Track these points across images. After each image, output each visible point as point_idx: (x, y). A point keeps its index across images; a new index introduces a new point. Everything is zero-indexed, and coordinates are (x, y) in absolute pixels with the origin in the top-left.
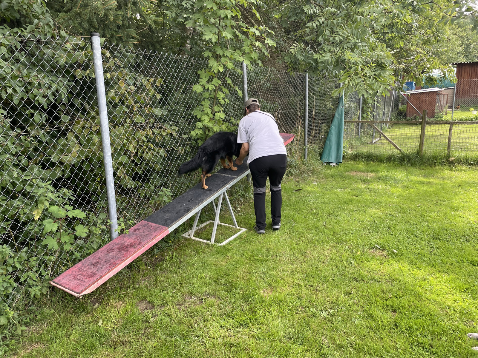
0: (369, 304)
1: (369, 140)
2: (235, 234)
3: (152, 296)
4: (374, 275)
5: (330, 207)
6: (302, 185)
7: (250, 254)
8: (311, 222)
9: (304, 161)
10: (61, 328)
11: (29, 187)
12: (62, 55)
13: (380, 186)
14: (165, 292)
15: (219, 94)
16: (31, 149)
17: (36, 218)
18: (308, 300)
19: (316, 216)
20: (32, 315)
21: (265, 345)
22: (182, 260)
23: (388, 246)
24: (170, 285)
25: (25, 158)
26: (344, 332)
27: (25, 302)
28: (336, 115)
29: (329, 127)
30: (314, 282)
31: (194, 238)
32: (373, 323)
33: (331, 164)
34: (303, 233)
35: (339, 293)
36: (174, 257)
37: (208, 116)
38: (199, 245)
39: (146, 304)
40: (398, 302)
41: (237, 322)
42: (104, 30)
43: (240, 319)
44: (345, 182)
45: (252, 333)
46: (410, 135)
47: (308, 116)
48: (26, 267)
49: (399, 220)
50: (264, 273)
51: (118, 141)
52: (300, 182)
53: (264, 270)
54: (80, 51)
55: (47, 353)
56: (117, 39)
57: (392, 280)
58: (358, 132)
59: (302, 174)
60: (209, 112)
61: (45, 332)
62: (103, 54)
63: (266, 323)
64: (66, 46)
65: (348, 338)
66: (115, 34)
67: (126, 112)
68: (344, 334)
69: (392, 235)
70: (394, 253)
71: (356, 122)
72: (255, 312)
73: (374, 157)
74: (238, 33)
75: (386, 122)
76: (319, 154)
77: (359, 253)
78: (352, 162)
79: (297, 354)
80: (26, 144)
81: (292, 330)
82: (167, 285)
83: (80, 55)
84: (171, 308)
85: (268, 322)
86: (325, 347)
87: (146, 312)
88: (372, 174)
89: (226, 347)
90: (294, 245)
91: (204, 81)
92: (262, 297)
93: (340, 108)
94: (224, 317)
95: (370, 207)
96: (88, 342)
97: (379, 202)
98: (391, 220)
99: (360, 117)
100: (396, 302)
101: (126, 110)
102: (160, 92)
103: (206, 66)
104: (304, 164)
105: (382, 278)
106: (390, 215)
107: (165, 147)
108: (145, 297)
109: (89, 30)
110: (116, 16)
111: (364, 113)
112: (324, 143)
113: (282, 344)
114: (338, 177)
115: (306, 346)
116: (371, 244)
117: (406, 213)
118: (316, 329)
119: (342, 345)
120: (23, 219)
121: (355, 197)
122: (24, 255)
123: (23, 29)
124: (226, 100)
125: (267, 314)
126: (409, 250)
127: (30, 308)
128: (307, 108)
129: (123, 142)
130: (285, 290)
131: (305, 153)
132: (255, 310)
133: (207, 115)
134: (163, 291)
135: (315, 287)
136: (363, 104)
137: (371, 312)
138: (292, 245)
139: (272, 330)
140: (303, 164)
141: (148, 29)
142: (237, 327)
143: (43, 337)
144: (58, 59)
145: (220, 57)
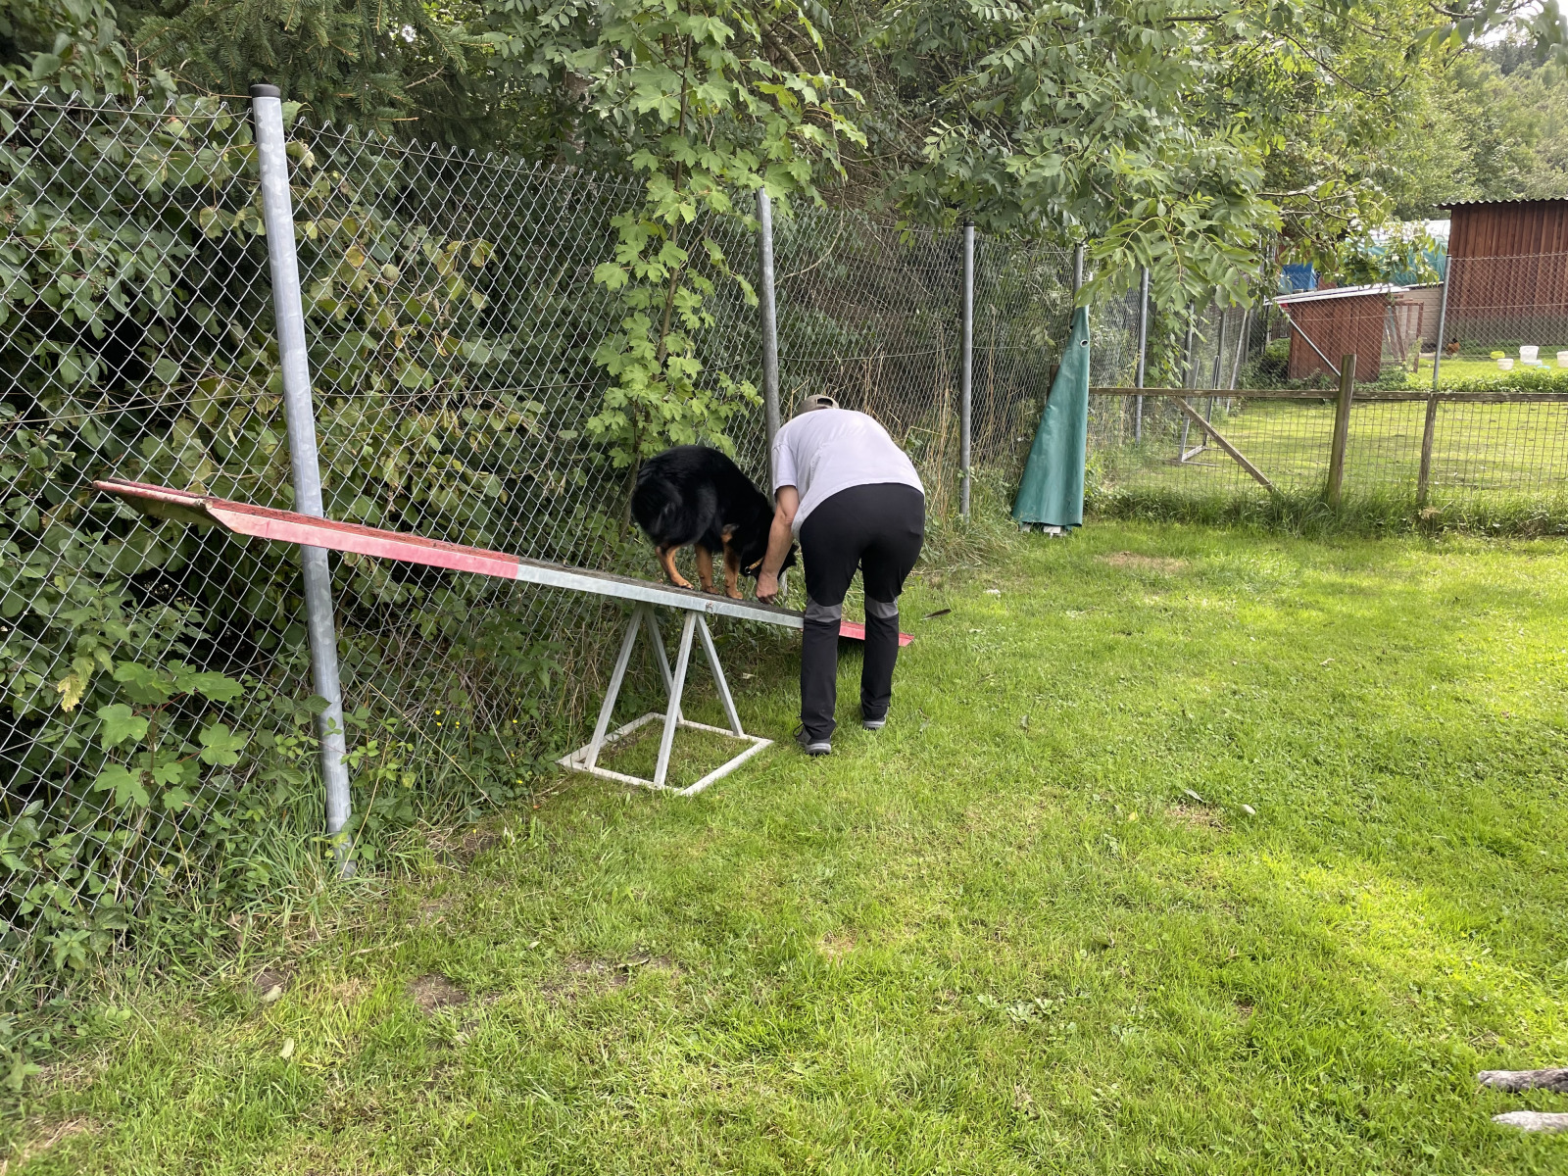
0: (1164, 980)
1: (1168, 452)
2: (732, 756)
3: (458, 962)
4: (1181, 888)
5: (1043, 669)
6: (952, 598)
7: (782, 820)
8: (982, 718)
9: (958, 521)
10: (157, 1068)
11: (44, 601)
12: (155, 158)
13: (1204, 601)
14: (503, 946)
15: (682, 297)
16: (50, 475)
17: (69, 703)
18: (970, 967)
19: (996, 698)
20: (59, 1027)
21: (829, 1115)
22: (560, 841)
23: (1229, 793)
24: (518, 923)
25: (28, 504)
26: (1086, 1071)
27: (33, 982)
28: (1065, 371)
29: (1041, 409)
30: (989, 912)
31: (598, 771)
32: (1179, 1041)
33: (1047, 530)
34: (954, 753)
35: (1071, 945)
36: (532, 832)
37: (645, 367)
38: (616, 794)
39: (441, 988)
40: (1257, 972)
41: (741, 1042)
42: (294, 75)
43: (748, 1033)
44: (1092, 589)
45: (790, 1077)
46: (1301, 434)
47: (974, 372)
48: (36, 867)
49: (1262, 708)
50: (827, 882)
51: (344, 447)
52: (947, 587)
53: (829, 873)
54: (214, 144)
55: (112, 1149)
56: (337, 108)
57: (1238, 901)
58: (1135, 426)
59: (951, 561)
60: (650, 354)
61: (103, 1082)
62: (293, 157)
63: (833, 1044)
64: (167, 129)
65: (1099, 1090)
66: (331, 89)
67: (371, 352)
68: (1084, 1076)
69: (1240, 758)
70: (1245, 814)
71: (1128, 392)
72: (799, 1008)
73: (1184, 506)
74: (744, 95)
75: (1225, 394)
76: (1008, 496)
77: (1133, 817)
78: (1114, 524)
79: (935, 1142)
80: (33, 456)
81: (917, 1066)
82: (509, 923)
83: (214, 161)
84: (524, 998)
85: (840, 1040)
86: (1025, 1118)
87: (439, 1013)
88: (1179, 563)
89: (705, 1121)
90: (927, 792)
91: (630, 251)
92: (820, 961)
93: (1075, 348)
94: (696, 1025)
95: (1169, 669)
96: (245, 1114)
97: (1200, 652)
98: (1238, 710)
99: (1142, 377)
100: (1251, 972)
101: (371, 344)
102: (483, 287)
103: (639, 202)
104: (959, 528)
105: (1207, 897)
106: (1235, 693)
107: (501, 471)
108: (435, 963)
109: (245, 73)
110: (338, 30)
111: (1153, 364)
112: (1025, 461)
113: (886, 1110)
114: (1069, 570)
115: (962, 1117)
116: (1174, 787)
117: (1284, 687)
118: (994, 1061)
119: (1079, 1110)
120: (25, 707)
121: (1123, 637)
122: (30, 824)
123: (23, 69)
124: (704, 315)
125: (839, 1015)
126: (1294, 807)
127: (52, 1001)
128: (969, 346)
129: (359, 452)
130: (896, 935)
131: (962, 493)
132: (797, 1001)
133: (642, 362)
134: (496, 944)
135: (991, 925)
136: (1150, 333)
137: (1173, 1004)
138: (918, 792)
139: (855, 1065)
140: (955, 530)
141: (444, 76)
142: (739, 1059)
143: (95, 1097)
144: (139, 172)
145: (687, 172)
